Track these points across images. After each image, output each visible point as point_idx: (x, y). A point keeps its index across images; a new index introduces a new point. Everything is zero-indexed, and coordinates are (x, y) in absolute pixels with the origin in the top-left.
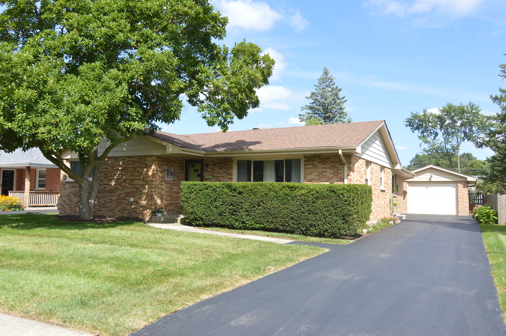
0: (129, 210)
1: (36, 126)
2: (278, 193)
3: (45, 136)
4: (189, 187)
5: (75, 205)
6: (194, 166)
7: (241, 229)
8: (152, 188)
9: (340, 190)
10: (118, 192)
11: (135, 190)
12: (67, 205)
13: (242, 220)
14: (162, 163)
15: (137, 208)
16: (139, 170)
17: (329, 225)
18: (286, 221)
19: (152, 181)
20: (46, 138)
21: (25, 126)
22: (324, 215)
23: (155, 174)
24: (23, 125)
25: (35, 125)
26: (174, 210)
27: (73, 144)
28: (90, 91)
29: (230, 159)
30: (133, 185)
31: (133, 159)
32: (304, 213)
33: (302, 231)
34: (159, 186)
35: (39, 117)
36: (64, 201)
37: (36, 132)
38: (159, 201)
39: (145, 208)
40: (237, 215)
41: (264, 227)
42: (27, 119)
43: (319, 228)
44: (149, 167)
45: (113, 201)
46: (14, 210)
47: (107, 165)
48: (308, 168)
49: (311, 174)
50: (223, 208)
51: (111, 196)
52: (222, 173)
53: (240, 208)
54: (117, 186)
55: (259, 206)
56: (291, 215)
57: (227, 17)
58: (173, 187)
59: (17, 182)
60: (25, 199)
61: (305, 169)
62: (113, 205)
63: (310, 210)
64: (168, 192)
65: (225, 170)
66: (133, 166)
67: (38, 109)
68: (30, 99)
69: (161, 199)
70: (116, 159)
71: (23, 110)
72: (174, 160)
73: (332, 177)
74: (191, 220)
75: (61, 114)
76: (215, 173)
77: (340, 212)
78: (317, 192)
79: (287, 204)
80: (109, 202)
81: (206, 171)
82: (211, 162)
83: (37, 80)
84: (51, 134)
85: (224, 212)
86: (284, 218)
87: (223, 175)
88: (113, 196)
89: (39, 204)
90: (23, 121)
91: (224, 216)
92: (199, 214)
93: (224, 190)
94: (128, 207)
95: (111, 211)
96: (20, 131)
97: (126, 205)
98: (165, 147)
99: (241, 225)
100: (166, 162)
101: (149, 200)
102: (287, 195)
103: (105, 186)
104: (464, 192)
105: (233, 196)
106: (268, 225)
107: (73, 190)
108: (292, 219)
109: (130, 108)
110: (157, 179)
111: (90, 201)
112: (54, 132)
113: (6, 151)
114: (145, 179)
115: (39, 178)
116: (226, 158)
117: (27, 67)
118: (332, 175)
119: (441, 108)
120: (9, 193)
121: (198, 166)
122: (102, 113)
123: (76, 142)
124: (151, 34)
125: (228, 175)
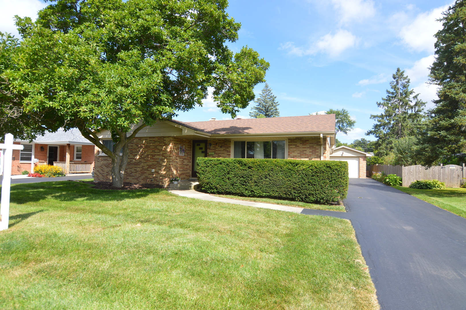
0: (151, 178)
1: (78, 105)
2: (282, 168)
3: (87, 114)
4: (205, 162)
5: (107, 174)
6: (199, 145)
7: (249, 196)
8: (170, 162)
9: (334, 166)
10: (142, 164)
11: (156, 163)
12: (100, 173)
13: (251, 189)
14: (177, 142)
15: (157, 177)
16: (159, 148)
17: (324, 194)
18: (289, 190)
19: (170, 156)
20: (88, 116)
21: (67, 104)
22: (321, 186)
23: (172, 151)
24: (64, 103)
25: (77, 103)
26: (185, 178)
27: (115, 123)
28: (129, 76)
29: (228, 140)
30: (154, 159)
31: (154, 139)
32: (304, 184)
33: (302, 199)
34: (175, 160)
35: (81, 96)
36: (97, 171)
37: (78, 110)
38: (175, 172)
39: (164, 176)
40: (247, 185)
41: (270, 195)
42: (69, 97)
43: (317, 197)
44: (167, 145)
45: (138, 171)
46: (58, 176)
47: (133, 143)
48: (292, 148)
49: (294, 152)
50: (235, 180)
51: (136, 167)
52: (222, 151)
53: (250, 180)
54: (140, 160)
55: (266, 178)
56: (294, 186)
57: (240, 23)
58: (184, 161)
59: (60, 155)
60: (66, 168)
61: (289, 148)
62: (138, 175)
63: (310, 182)
64: (181, 165)
65: (224, 148)
66: (154, 144)
67: (80, 88)
68: (71, 77)
69: (176, 170)
70: (140, 139)
71: (65, 88)
72: (185, 140)
73: (311, 155)
74: (207, 188)
75: (103, 95)
76: (217, 151)
77: (334, 183)
78: (316, 168)
79: (290, 177)
80: (135, 172)
81: (210, 149)
82: (213, 142)
83: (79, 59)
84: (93, 113)
85: (235, 183)
86: (287, 188)
87: (223, 152)
88: (138, 167)
89: (77, 172)
90: (65, 99)
91: (236, 186)
92: (214, 184)
93: (235, 165)
94: (151, 176)
95: (136, 179)
96: (61, 108)
97: (149, 174)
98: (181, 130)
99: (250, 193)
100: (179, 141)
101: (167, 171)
102: (290, 169)
103: (131, 160)
104: (364, 163)
105: (243, 170)
106: (273, 193)
107: (105, 162)
108: (294, 189)
109: (161, 95)
110: (173, 155)
111: (121, 172)
112: (96, 111)
113: (49, 131)
114: (164, 155)
115: (77, 152)
116: (225, 139)
117: (69, 46)
118: (311, 153)
119: (326, 112)
120: (54, 163)
121: (203, 145)
122: (141, 96)
123: (117, 122)
124: (180, 31)
125: (227, 152)
